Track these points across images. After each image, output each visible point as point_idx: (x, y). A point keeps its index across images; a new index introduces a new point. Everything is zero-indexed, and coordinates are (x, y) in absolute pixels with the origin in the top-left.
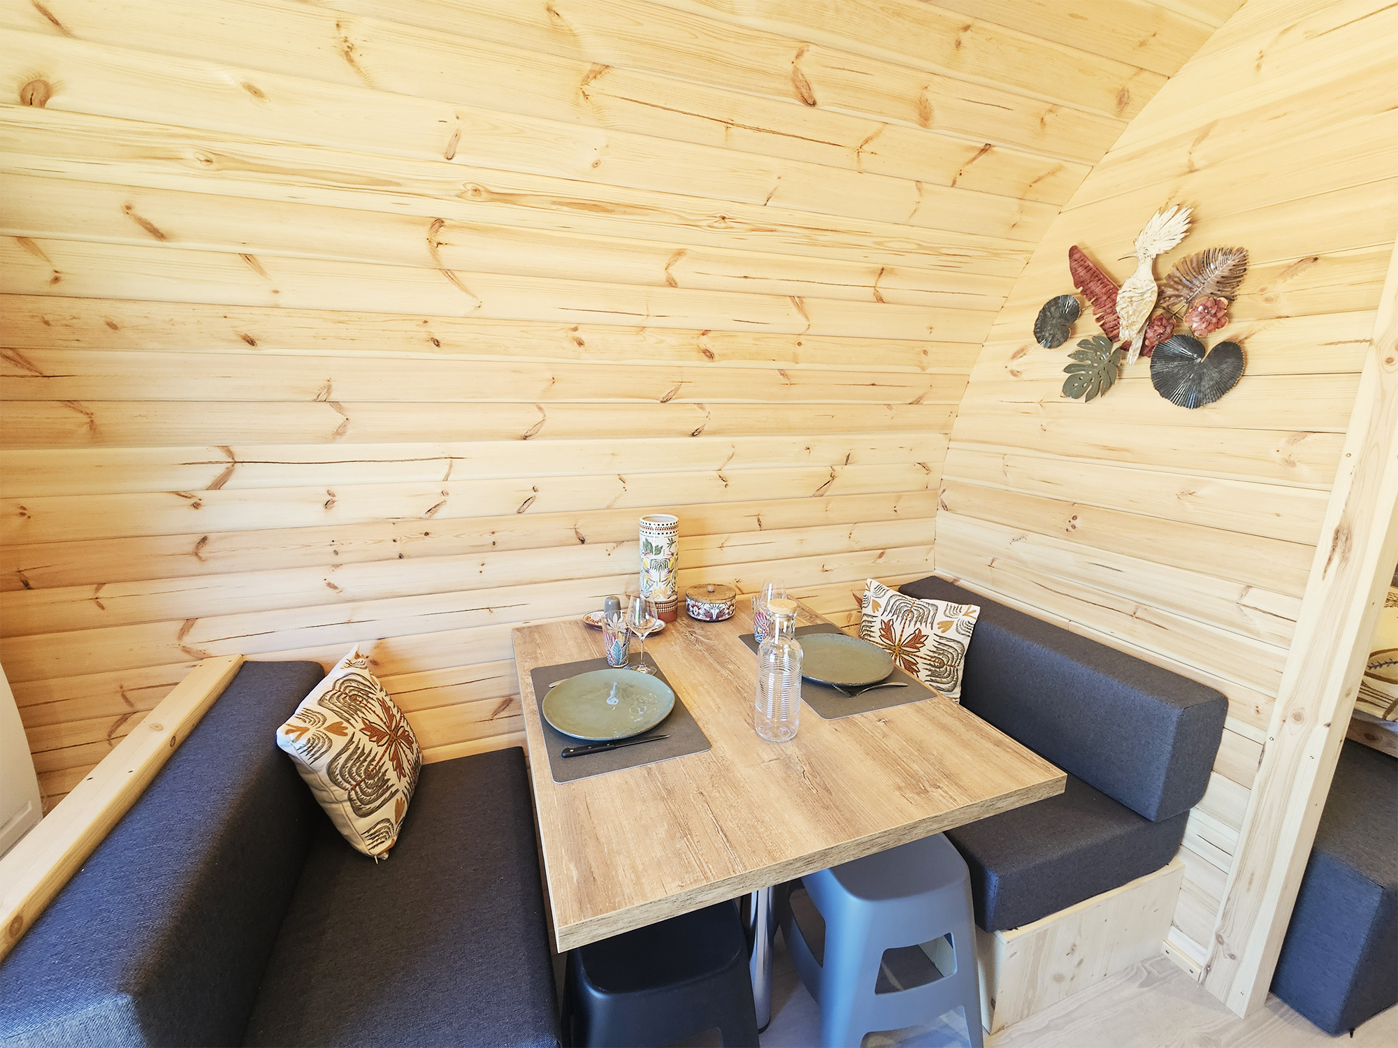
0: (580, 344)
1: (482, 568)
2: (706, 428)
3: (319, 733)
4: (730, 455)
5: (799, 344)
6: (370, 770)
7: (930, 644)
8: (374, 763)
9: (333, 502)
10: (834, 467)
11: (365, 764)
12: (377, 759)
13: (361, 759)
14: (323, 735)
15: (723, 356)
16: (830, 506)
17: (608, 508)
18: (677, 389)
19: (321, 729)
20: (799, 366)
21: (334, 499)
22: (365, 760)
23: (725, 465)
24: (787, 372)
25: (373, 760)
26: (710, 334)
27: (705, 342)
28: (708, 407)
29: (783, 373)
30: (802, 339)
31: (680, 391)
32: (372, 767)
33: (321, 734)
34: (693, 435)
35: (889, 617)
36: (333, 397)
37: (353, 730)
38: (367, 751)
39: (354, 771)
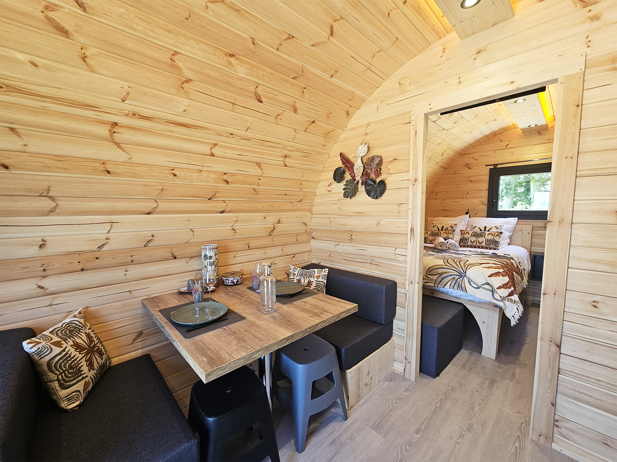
0: (175, 175)
1: (126, 273)
2: (226, 210)
3: (46, 345)
4: (236, 220)
5: (260, 179)
7: (314, 284)
8: (75, 362)
9: (45, 245)
10: (275, 225)
11: (70, 362)
12: (78, 360)
13: (67, 360)
14: (48, 347)
15: (232, 183)
16: (274, 239)
17: (186, 243)
18: (214, 195)
19: (48, 343)
20: (260, 187)
21: (45, 243)
22: (70, 360)
23: (234, 224)
24: (256, 189)
25: (75, 360)
26: (227, 174)
27: (225, 177)
28: (227, 202)
29: (254, 189)
30: (261, 178)
31: (216, 195)
32: (73, 364)
33: (47, 346)
34: (221, 213)
35: (299, 278)
36: (51, 194)
37: (66, 345)
38: (72, 356)
39: (63, 365)
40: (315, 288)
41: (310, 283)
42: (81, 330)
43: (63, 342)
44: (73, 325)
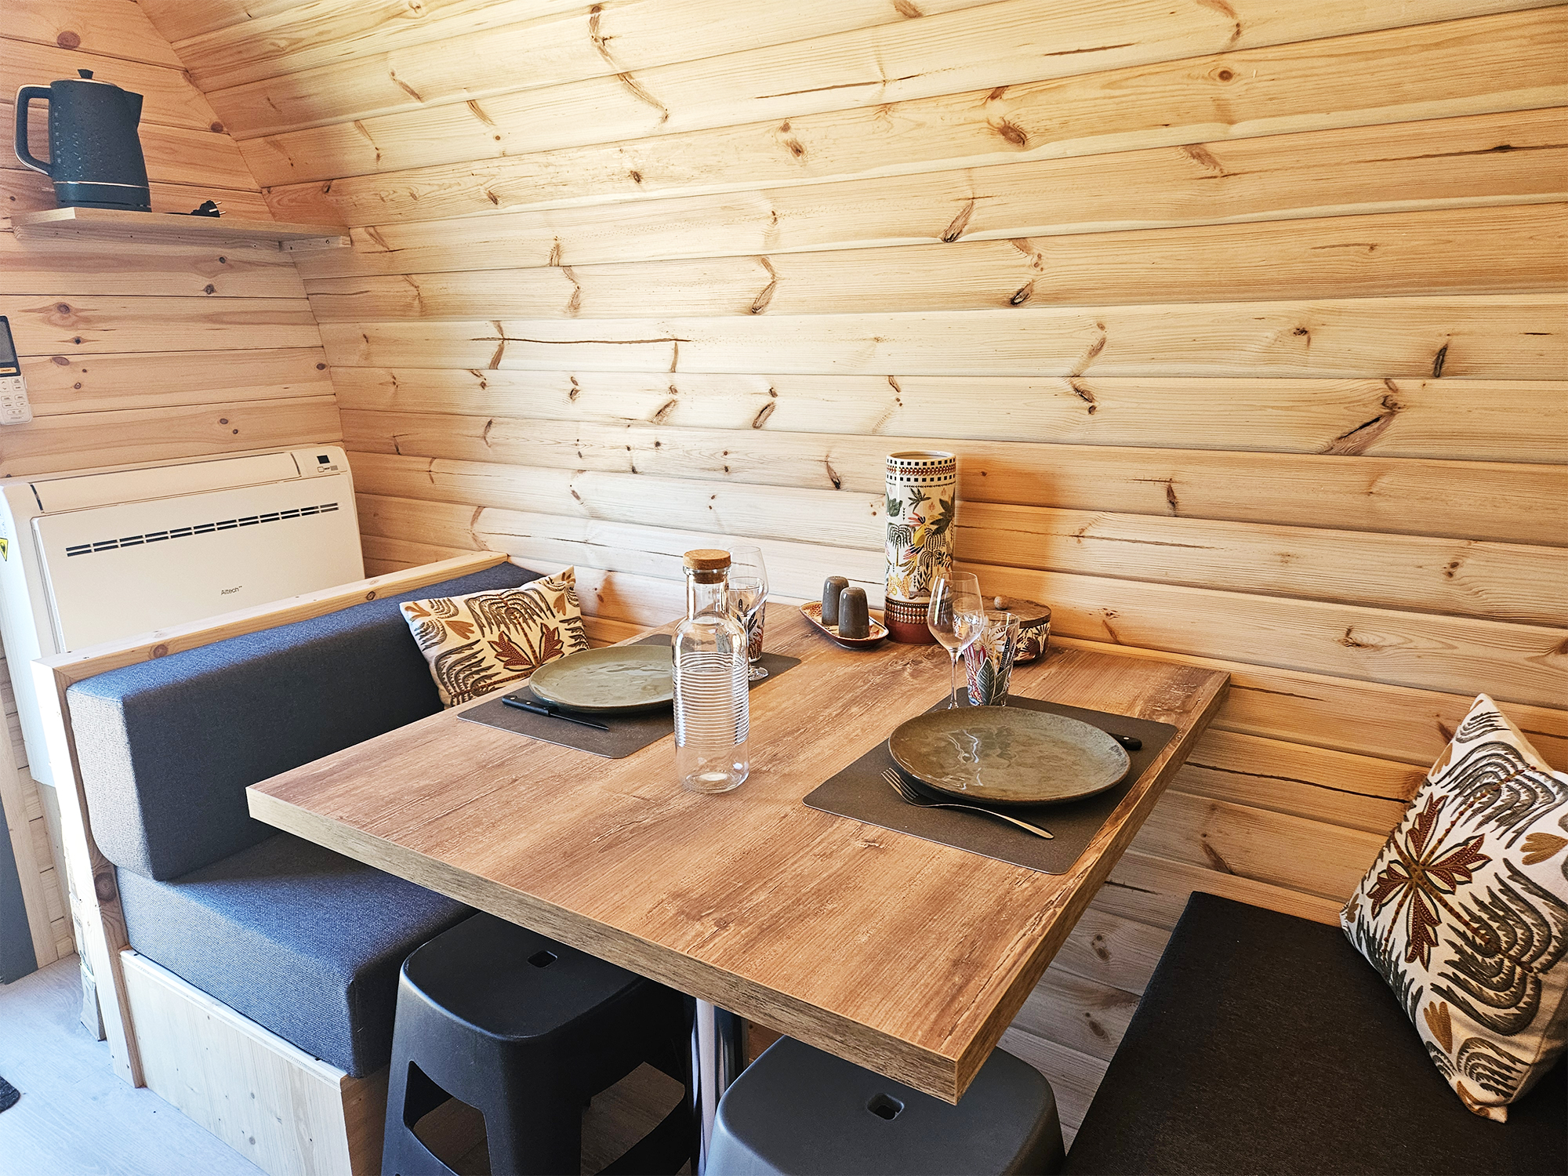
0: (798, 151)
1: (712, 503)
2: (1037, 288)
3: (437, 623)
4: (1096, 343)
5: (1226, 75)
6: (480, 685)
8: (489, 681)
9: (577, 391)
10: (1398, 382)
11: (477, 677)
12: (495, 679)
13: (474, 669)
14: (440, 627)
15: (1047, 135)
16: (1384, 482)
17: (874, 433)
18: (967, 213)
19: (443, 621)
20: (1237, 130)
21: (577, 388)
22: (477, 672)
23: (1086, 365)
24: (1210, 148)
25: (490, 677)
26: (1007, 95)
27: (999, 111)
28: (1037, 247)
29: (1197, 151)
30: (1229, 62)
31: (973, 217)
32: (483, 683)
33: (439, 625)
34: (1013, 303)
35: (1444, 792)
36: (565, 261)
37: (480, 636)
38: (484, 665)
39: (461, 678)
40: (1475, 908)
41: (1468, 856)
42: (535, 617)
43: (476, 628)
44: (526, 600)
